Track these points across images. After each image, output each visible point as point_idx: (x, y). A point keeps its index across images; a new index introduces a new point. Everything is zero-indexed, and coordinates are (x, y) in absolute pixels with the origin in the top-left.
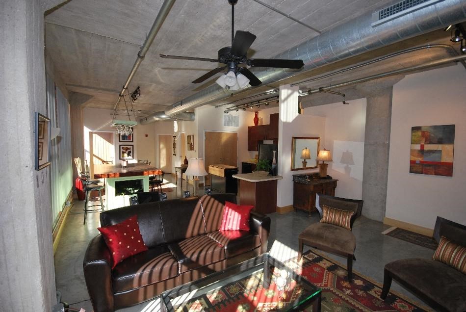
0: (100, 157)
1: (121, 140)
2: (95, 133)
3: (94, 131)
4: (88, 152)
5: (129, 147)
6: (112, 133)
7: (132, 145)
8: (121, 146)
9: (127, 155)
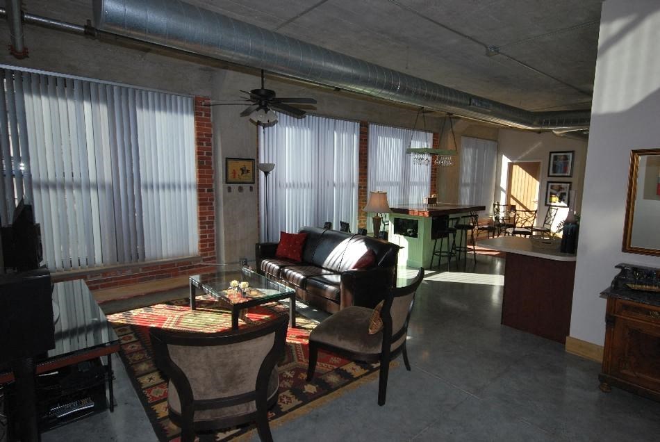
0: (518, 199)
1: (551, 174)
2: (516, 164)
3: (515, 161)
4: (503, 191)
5: (563, 185)
6: (539, 163)
7: (569, 183)
8: (550, 184)
9: (558, 199)
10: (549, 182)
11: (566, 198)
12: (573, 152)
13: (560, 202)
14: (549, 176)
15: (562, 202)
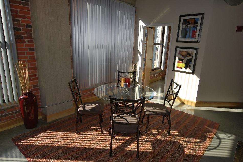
1: (180, 39)
5: (190, 51)
6: (171, 27)
7: (196, 49)
8: (178, 50)
9: (184, 65)
10: (177, 47)
11: (192, 65)
12: (202, 14)
13: (186, 67)
14: (178, 41)
15: (188, 69)
